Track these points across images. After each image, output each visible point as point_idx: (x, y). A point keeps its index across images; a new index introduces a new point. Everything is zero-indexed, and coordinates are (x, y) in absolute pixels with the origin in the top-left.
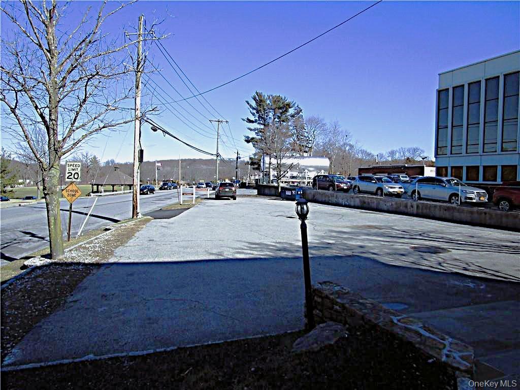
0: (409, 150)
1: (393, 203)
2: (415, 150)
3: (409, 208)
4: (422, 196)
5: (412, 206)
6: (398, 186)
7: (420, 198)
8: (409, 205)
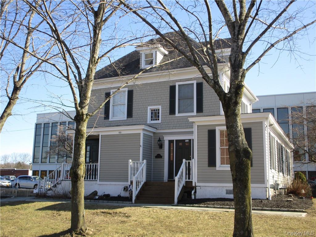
0: (20, 156)
1: (4, 191)
2: (25, 156)
3: (13, 193)
4: (20, 186)
5: (15, 192)
6: (7, 181)
7: (19, 188)
8: (13, 191)
